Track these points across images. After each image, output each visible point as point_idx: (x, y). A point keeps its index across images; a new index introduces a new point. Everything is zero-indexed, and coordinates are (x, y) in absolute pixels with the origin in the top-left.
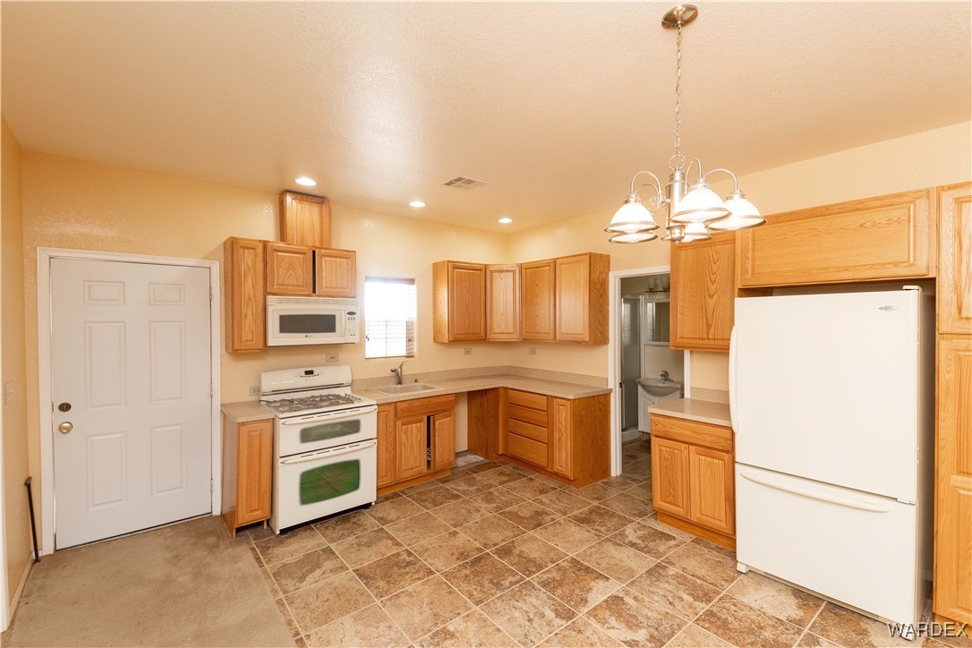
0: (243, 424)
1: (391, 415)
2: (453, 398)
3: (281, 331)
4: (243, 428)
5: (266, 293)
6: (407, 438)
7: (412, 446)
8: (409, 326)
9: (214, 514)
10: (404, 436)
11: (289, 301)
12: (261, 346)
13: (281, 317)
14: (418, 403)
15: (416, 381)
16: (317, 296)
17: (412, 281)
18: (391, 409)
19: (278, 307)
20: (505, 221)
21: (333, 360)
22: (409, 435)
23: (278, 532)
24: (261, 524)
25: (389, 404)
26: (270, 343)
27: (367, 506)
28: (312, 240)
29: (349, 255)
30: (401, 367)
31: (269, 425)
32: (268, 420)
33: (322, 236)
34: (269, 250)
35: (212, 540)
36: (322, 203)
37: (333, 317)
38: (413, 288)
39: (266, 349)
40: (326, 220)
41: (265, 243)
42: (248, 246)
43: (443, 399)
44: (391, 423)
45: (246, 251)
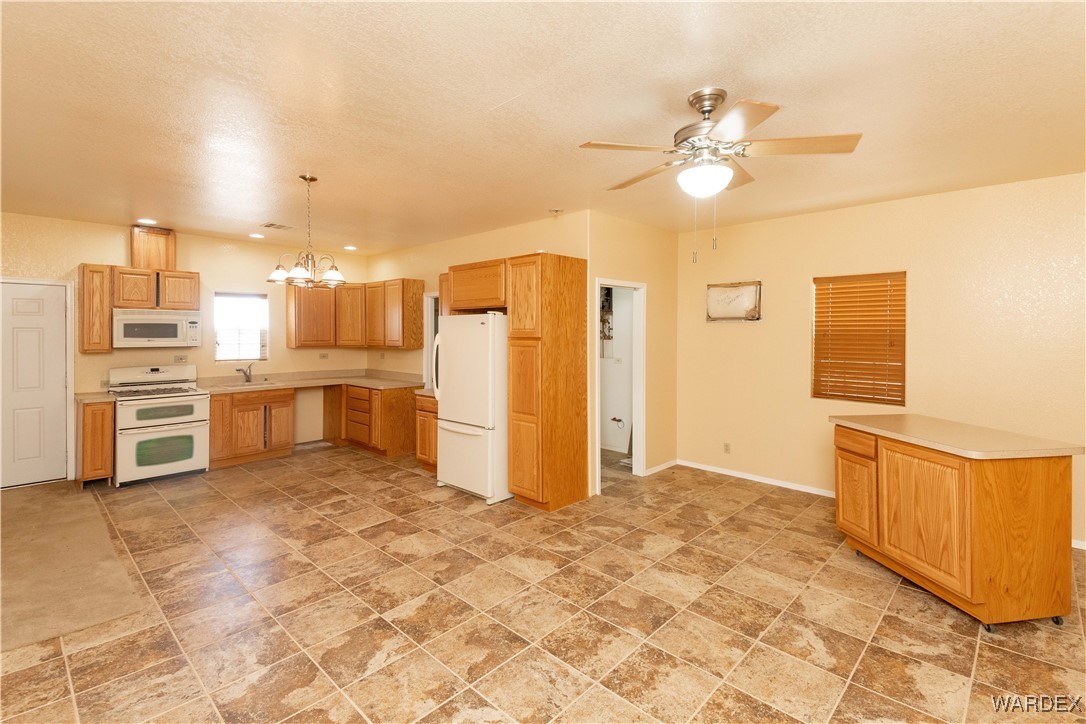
0: (87, 404)
1: (227, 404)
2: (292, 392)
3: (125, 336)
4: (88, 408)
5: (113, 306)
6: (244, 422)
7: (248, 429)
8: (263, 335)
9: (69, 478)
10: (240, 422)
11: (133, 313)
12: (107, 346)
13: (125, 325)
14: (255, 395)
15: (266, 380)
16: (162, 308)
17: (264, 296)
18: (228, 399)
19: (121, 318)
20: (351, 248)
21: (180, 360)
22: (246, 420)
23: (118, 485)
24: (105, 480)
25: (226, 395)
26: (115, 346)
27: (202, 471)
28: (158, 264)
29: (194, 277)
30: (249, 367)
31: (110, 407)
32: (110, 403)
33: (167, 261)
34: (116, 273)
35: (64, 491)
36: (169, 234)
37: (175, 326)
38: (265, 303)
39: (112, 349)
40: (172, 248)
41: (112, 268)
42: (96, 270)
43: (282, 393)
44: (228, 410)
45: (95, 275)
